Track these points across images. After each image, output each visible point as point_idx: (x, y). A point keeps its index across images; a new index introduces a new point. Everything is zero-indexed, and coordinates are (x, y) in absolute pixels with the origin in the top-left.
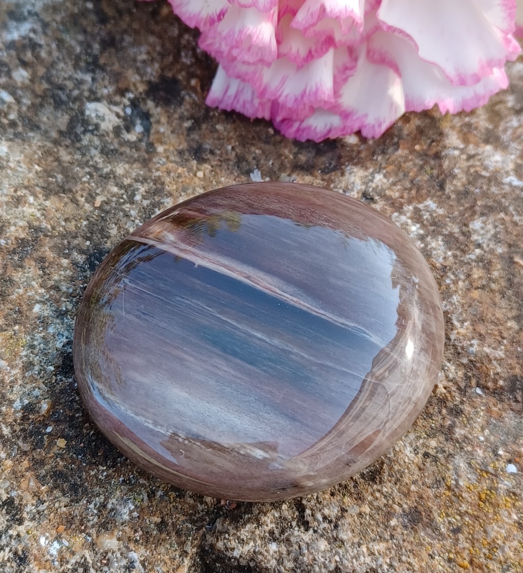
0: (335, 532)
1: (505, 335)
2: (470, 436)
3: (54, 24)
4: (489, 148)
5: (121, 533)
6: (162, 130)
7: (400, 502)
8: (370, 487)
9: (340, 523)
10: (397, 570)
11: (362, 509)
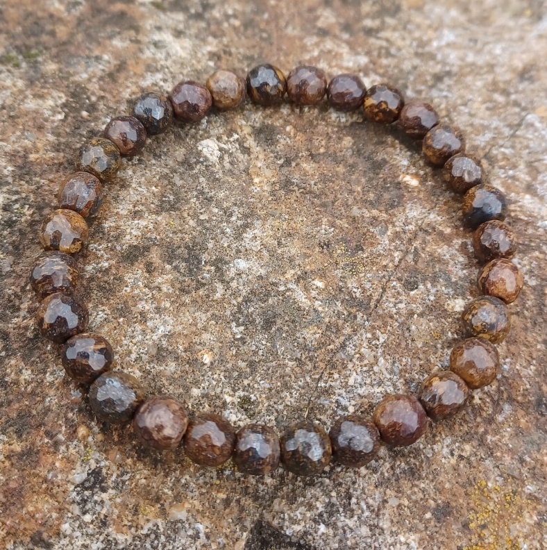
0: (376, 520)
1: (534, 356)
2: (500, 444)
3: (181, 76)
4: (528, 196)
5: (190, 506)
6: (259, 165)
7: (435, 497)
8: (410, 483)
9: (381, 512)
11: (402, 501)
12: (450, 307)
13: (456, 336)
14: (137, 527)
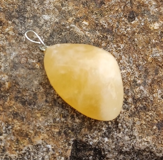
0: (132, 132)
5: (43, 137)
7: (157, 119)
8: (144, 113)
9: (133, 129)
10: (158, 147)
11: (142, 122)
12: (152, 27)
13: (157, 41)
14: (19, 150)
